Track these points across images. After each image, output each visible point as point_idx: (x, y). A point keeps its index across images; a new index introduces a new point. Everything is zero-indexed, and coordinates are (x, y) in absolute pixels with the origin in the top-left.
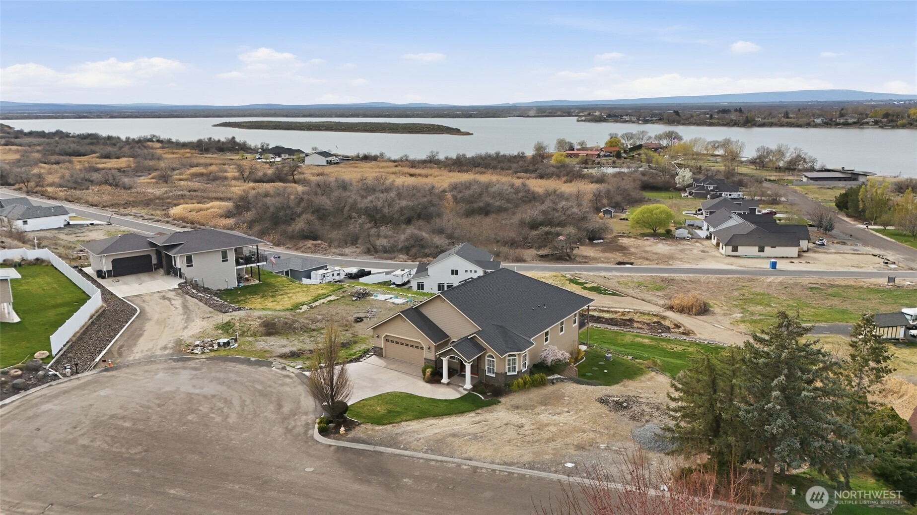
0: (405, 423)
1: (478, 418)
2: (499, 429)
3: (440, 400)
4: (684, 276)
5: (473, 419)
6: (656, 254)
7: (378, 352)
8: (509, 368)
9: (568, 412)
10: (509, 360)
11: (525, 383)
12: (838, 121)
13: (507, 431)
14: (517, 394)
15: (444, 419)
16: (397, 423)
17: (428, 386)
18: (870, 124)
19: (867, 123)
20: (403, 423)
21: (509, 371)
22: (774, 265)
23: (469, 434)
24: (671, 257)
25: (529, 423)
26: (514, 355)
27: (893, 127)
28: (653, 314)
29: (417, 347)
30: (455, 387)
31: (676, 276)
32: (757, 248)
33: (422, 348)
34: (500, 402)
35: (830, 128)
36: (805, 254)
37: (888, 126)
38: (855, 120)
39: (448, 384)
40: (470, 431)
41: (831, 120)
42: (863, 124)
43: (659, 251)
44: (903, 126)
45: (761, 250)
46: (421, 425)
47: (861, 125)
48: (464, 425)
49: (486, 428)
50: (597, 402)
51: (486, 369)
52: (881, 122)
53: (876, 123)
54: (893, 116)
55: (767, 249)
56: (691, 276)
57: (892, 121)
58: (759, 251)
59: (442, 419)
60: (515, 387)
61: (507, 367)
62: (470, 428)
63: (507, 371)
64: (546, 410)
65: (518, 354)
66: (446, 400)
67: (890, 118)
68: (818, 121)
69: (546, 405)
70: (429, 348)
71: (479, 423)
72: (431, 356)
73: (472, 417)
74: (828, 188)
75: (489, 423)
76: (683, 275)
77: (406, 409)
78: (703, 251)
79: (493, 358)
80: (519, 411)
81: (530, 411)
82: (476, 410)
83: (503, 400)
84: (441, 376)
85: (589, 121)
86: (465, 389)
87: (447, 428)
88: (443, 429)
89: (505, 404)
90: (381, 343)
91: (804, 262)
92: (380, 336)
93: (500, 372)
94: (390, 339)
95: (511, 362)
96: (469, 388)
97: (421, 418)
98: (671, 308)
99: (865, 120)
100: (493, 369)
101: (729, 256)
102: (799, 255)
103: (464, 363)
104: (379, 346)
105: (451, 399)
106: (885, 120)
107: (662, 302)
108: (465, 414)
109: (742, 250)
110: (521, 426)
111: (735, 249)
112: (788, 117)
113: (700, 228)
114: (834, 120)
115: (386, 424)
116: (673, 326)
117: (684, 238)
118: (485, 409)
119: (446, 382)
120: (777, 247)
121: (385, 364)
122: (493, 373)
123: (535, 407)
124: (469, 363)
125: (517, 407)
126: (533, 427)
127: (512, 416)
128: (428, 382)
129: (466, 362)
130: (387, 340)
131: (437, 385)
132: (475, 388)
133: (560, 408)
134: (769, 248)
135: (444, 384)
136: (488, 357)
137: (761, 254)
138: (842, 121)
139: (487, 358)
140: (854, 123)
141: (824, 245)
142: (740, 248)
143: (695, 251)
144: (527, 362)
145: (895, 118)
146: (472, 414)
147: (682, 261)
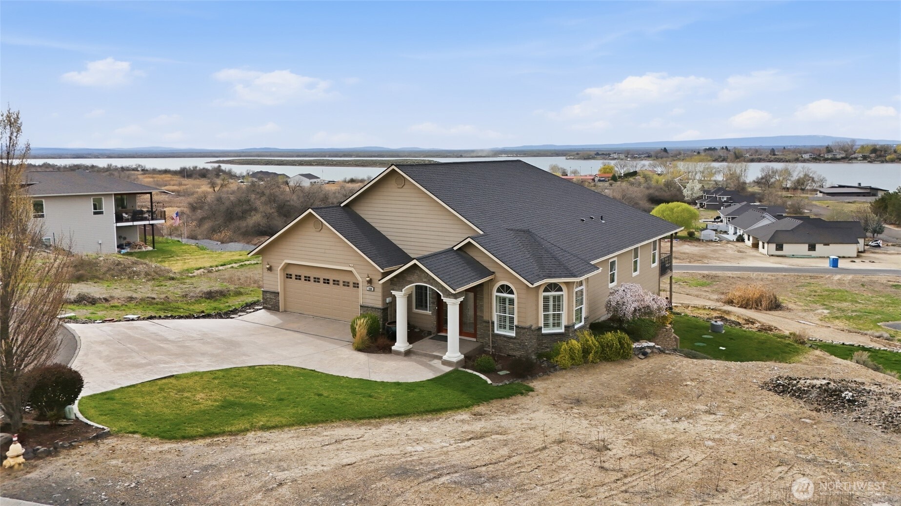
0: (259, 433)
1: (478, 426)
2: (543, 455)
3: (382, 383)
4: (729, 273)
5: (466, 427)
6: (684, 253)
7: (271, 302)
8: (546, 317)
9: (708, 412)
10: (546, 299)
11: (586, 351)
12: (826, 156)
13: (567, 459)
14: (570, 374)
15: (384, 428)
16: (231, 433)
17: (362, 357)
18: (859, 159)
19: (856, 158)
20: (250, 435)
21: (546, 325)
22: (835, 263)
23: (454, 469)
24: (704, 257)
25: (621, 441)
26: (556, 287)
27: (882, 162)
28: (709, 308)
29: (346, 284)
30: (424, 359)
31: (719, 273)
32: (806, 246)
33: (356, 285)
34: (532, 390)
35: (819, 163)
36: (863, 254)
37: (877, 161)
38: (843, 156)
39: (408, 353)
40: (457, 458)
41: (819, 155)
42: (852, 159)
43: (687, 251)
44: (892, 161)
45: (812, 248)
46: (305, 441)
47: (850, 160)
48: (438, 442)
49: (504, 451)
50: (765, 392)
51: (495, 319)
52: (869, 157)
53: (865, 158)
54: (881, 151)
55: (819, 247)
56: (738, 273)
57: (880, 156)
58: (809, 250)
59: (377, 426)
60: (563, 358)
61: (542, 314)
62: (458, 450)
63: (541, 324)
64: (652, 408)
65: (567, 283)
66: (398, 384)
67: (878, 153)
68: (806, 156)
69: (645, 396)
70: (370, 282)
71: (481, 437)
72: (375, 300)
73: (462, 421)
74: (849, 203)
75: (511, 436)
76: (726, 272)
77: (281, 400)
78: (740, 251)
79: (512, 292)
80: (584, 409)
81: (612, 410)
82: (473, 405)
83: (537, 384)
84: (393, 338)
85: (578, 159)
86: (446, 363)
87: (386, 451)
88: (371, 452)
89: (545, 394)
90: (275, 282)
91: (868, 261)
92: (274, 268)
93: (527, 325)
94: (294, 272)
95: (551, 303)
96: (455, 360)
97: (315, 422)
98: (730, 302)
99: (853, 156)
100: (512, 320)
101: (772, 255)
102: (857, 255)
103: (445, 299)
104: (272, 289)
105: (410, 381)
106: (873, 155)
107: (715, 297)
108: (444, 415)
109: (788, 248)
110: (603, 448)
111: (780, 247)
112: (774, 155)
113: (726, 232)
114: (822, 155)
115: (192, 438)
116: (744, 322)
117: (712, 241)
118: (496, 404)
119: (402, 350)
120: (831, 245)
121: (280, 321)
122: (511, 328)
123: (623, 402)
124: (455, 296)
125: (578, 402)
126: (637, 450)
127: (569, 422)
128: (359, 349)
129: (449, 295)
130: (289, 276)
131: (383, 356)
132: (469, 360)
133: (685, 404)
134: (822, 246)
135: (398, 353)
136: (498, 291)
137: (812, 253)
138: (830, 156)
139: (495, 293)
140: (843, 158)
141: (879, 246)
142: (785, 246)
143: (730, 252)
144: (584, 307)
145: (883, 153)
146: (464, 415)
147: (718, 260)
